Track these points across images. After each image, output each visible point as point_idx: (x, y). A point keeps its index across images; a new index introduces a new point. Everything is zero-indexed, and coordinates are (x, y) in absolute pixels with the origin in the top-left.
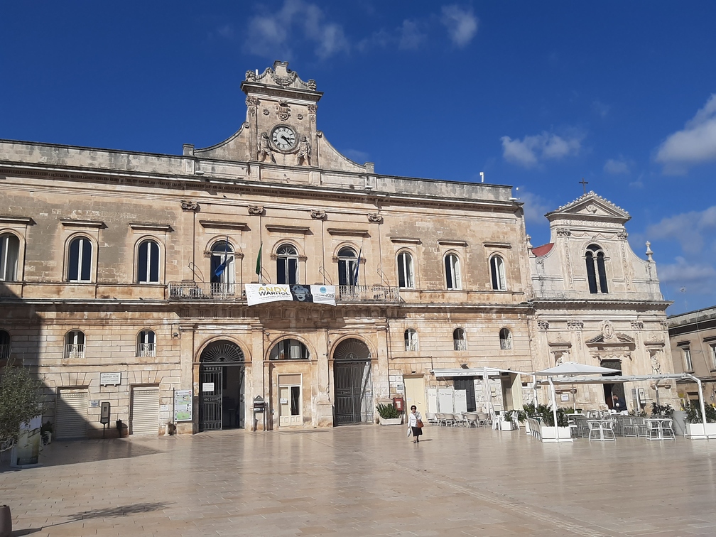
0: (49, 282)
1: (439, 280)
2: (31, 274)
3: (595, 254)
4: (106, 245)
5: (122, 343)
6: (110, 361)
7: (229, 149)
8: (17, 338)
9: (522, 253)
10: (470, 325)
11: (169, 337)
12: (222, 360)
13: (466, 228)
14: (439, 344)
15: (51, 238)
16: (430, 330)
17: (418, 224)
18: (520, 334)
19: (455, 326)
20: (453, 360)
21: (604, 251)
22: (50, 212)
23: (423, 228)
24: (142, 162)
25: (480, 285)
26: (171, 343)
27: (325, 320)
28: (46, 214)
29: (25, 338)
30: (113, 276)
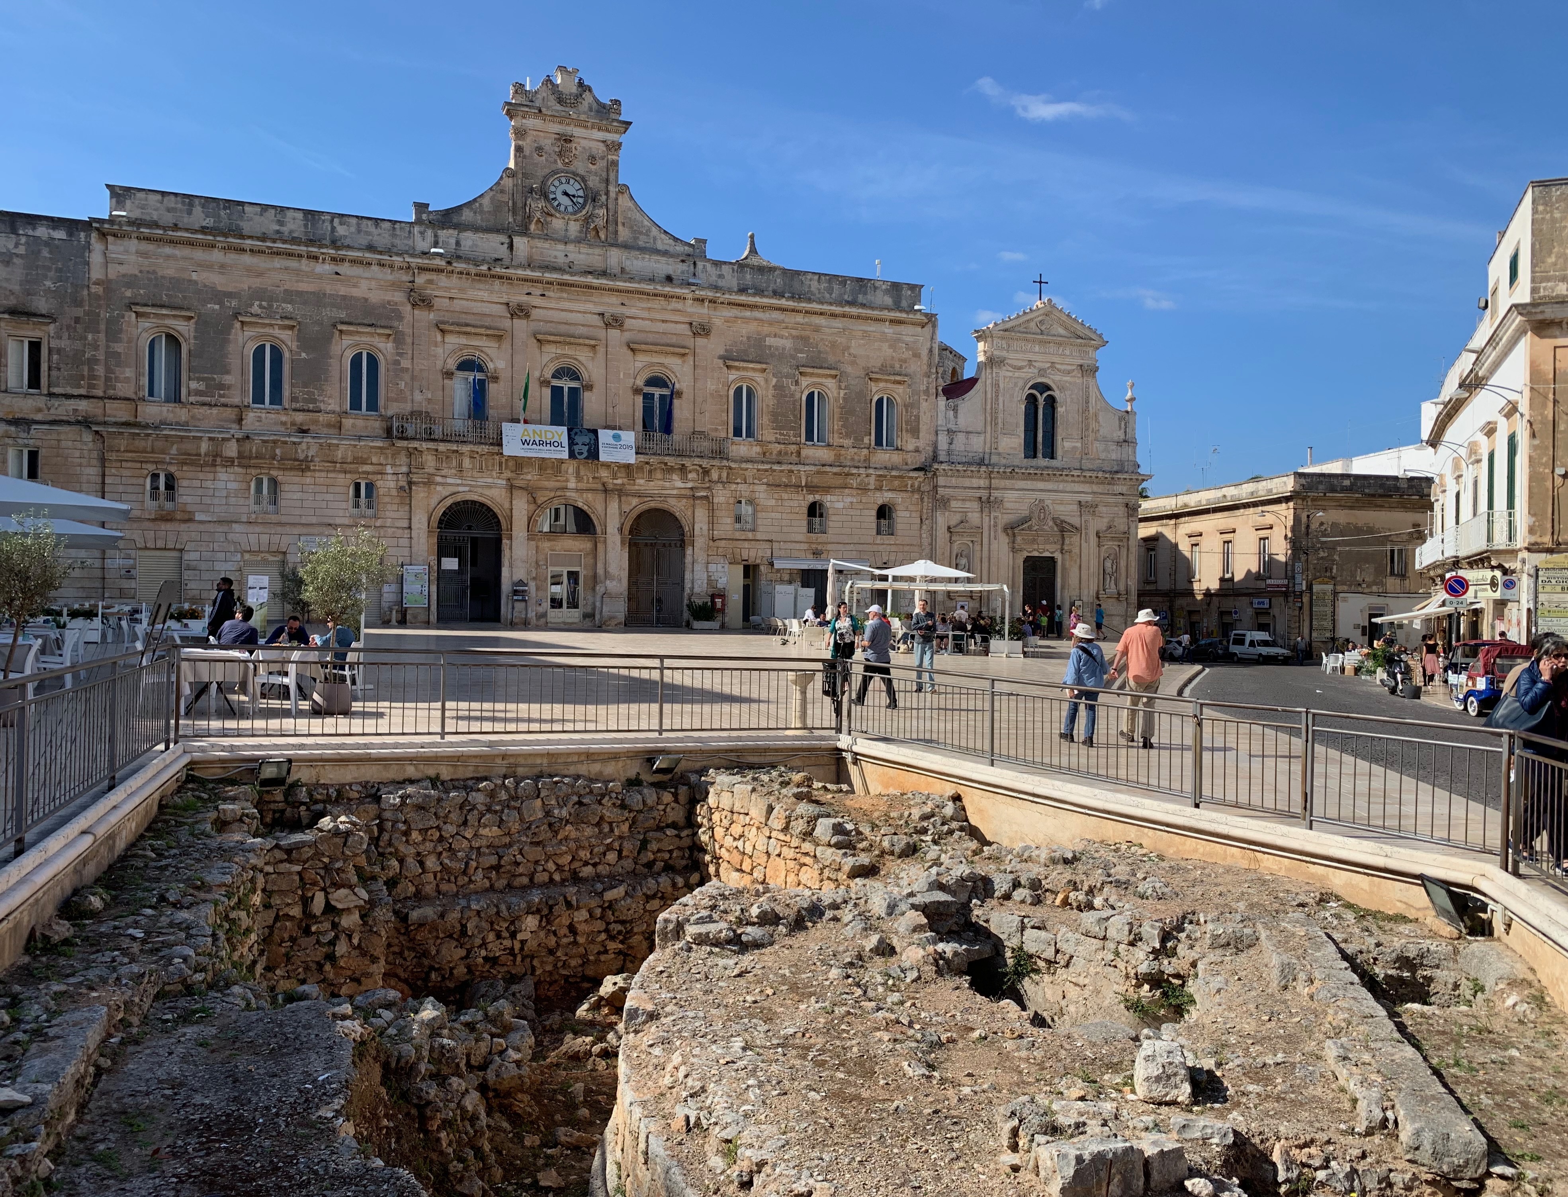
0: (225, 405)
1: (793, 428)
2: (198, 393)
3: (1041, 399)
4: (304, 355)
5: (330, 497)
6: (314, 520)
7: (482, 212)
8: (185, 483)
9: (927, 392)
10: (834, 498)
11: (394, 492)
12: (470, 528)
13: (843, 351)
14: (784, 523)
15: (226, 341)
16: (773, 502)
17: (769, 341)
18: (907, 514)
19: (811, 498)
20: (805, 546)
21: (1057, 394)
22: (221, 303)
23: (777, 349)
24: (353, 229)
25: (856, 439)
26: (397, 500)
27: (619, 481)
28: (217, 307)
29: (197, 483)
30: (314, 401)
